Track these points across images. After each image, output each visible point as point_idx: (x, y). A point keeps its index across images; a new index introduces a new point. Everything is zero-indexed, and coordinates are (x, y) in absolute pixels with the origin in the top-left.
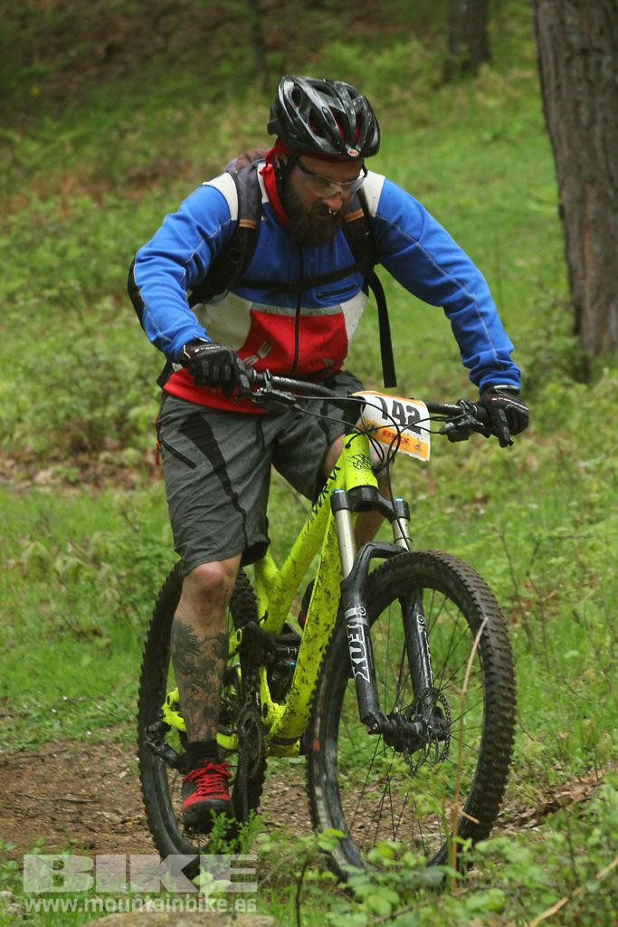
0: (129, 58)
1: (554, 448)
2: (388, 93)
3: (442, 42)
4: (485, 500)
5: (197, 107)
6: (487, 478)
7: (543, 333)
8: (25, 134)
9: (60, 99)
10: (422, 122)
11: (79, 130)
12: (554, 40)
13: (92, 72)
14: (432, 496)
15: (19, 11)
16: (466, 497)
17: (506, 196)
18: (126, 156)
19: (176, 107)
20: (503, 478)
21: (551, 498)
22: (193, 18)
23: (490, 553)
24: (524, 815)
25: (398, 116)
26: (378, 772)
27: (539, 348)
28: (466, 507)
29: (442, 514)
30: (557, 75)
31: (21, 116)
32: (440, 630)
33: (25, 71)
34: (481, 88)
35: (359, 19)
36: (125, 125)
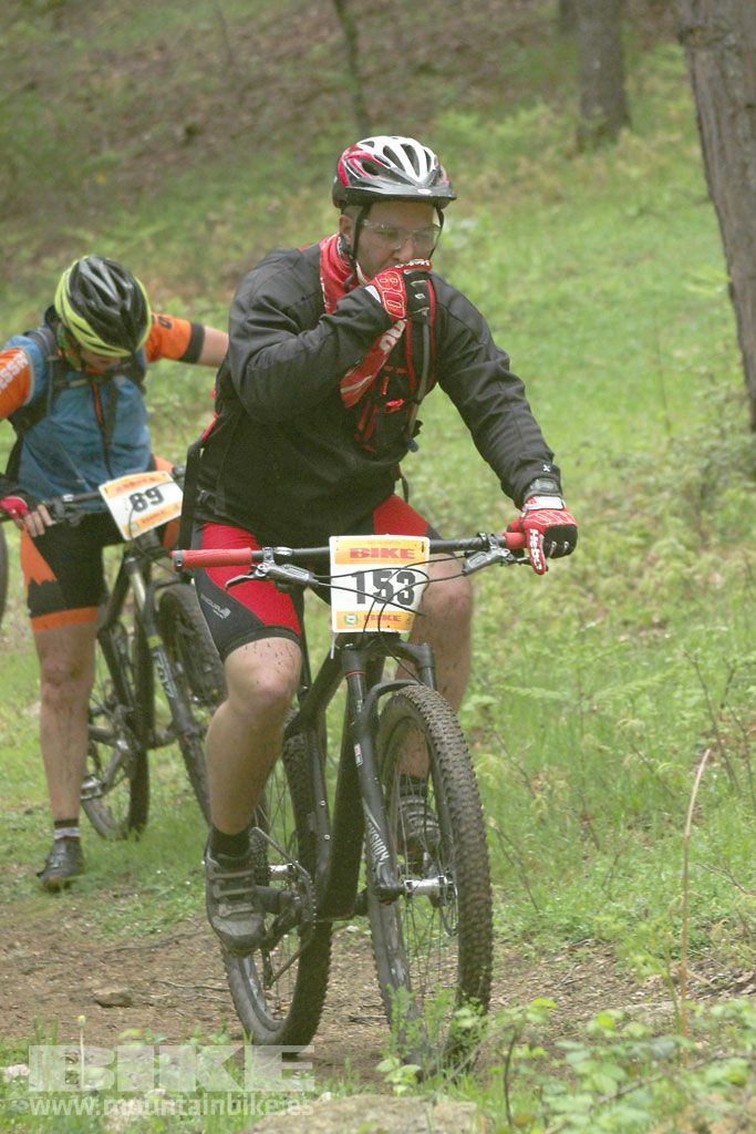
0: (212, 140)
1: (740, 562)
2: (515, 166)
3: (573, 106)
4: (662, 625)
5: (295, 193)
6: (663, 599)
7: (716, 431)
8: (98, 231)
9: (136, 189)
10: (557, 199)
11: (160, 225)
12: (715, 93)
13: (170, 157)
14: (602, 623)
15: (83, 92)
16: (641, 622)
17: (657, 278)
18: (215, 252)
19: (271, 193)
20: (682, 598)
21: (741, 619)
22: (284, 91)
23: (676, 684)
24: (740, 980)
25: (527, 192)
26: (567, 939)
27: (713, 449)
28: (642, 634)
29: (616, 642)
30: (720, 136)
31: (92, 212)
32: (628, 773)
33: (93, 160)
34: (622, 156)
35: (477, 83)
36: (213, 216)
